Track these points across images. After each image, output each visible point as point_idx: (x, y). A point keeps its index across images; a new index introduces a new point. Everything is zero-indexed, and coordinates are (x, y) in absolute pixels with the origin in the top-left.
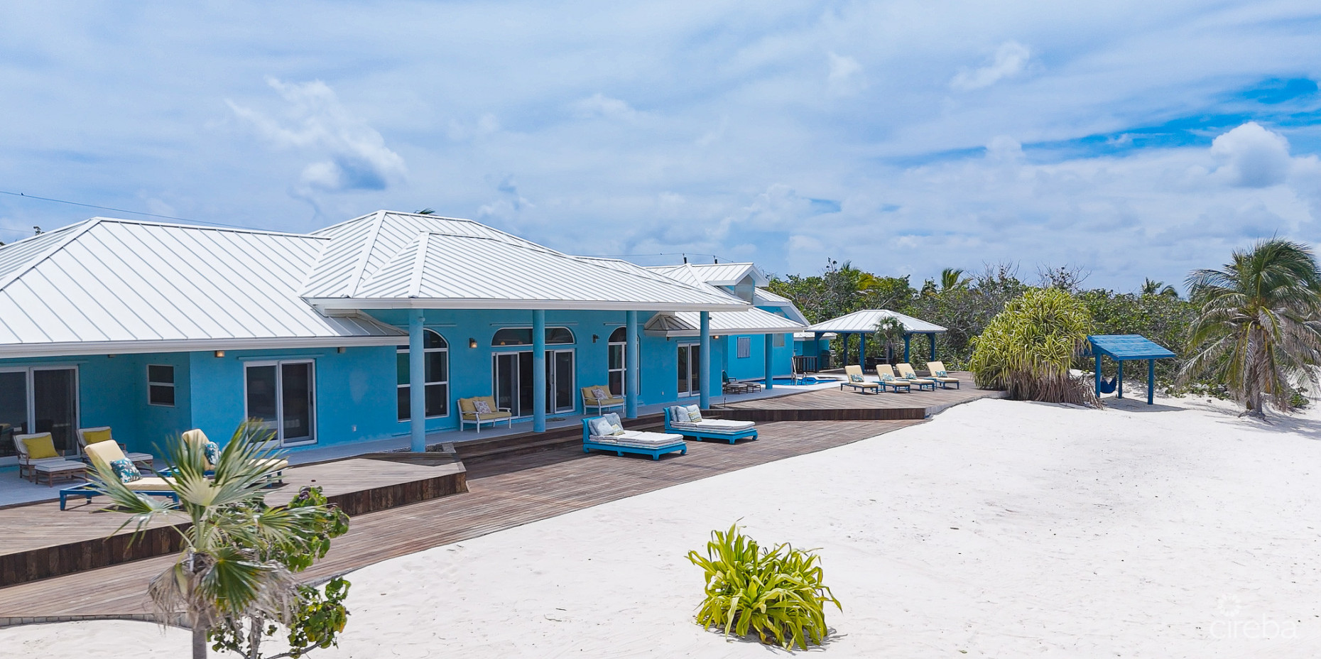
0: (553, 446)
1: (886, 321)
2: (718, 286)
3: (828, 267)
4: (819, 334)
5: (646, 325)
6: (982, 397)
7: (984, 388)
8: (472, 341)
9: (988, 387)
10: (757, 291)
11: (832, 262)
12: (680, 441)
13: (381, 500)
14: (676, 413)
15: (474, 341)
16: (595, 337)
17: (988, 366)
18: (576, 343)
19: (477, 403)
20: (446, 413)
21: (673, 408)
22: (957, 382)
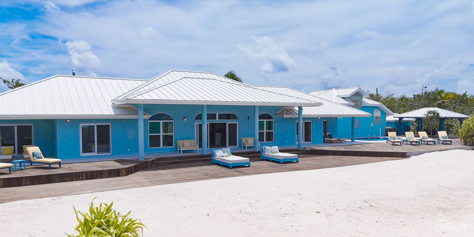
0: (204, 160)
1: (430, 112)
2: (343, 98)
3: (422, 89)
4: (401, 119)
5: (278, 113)
6: (456, 149)
7: (466, 144)
8: (184, 118)
9: (468, 144)
10: (364, 99)
11: (424, 87)
12: (248, 161)
13: (79, 177)
14: (265, 150)
15: (185, 118)
16: (249, 117)
17: (467, 133)
18: (239, 120)
19: (184, 142)
20: (173, 146)
21: (264, 147)
22: (451, 141)
